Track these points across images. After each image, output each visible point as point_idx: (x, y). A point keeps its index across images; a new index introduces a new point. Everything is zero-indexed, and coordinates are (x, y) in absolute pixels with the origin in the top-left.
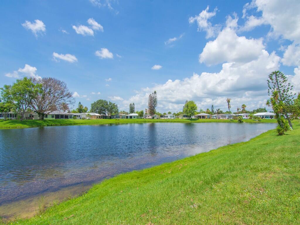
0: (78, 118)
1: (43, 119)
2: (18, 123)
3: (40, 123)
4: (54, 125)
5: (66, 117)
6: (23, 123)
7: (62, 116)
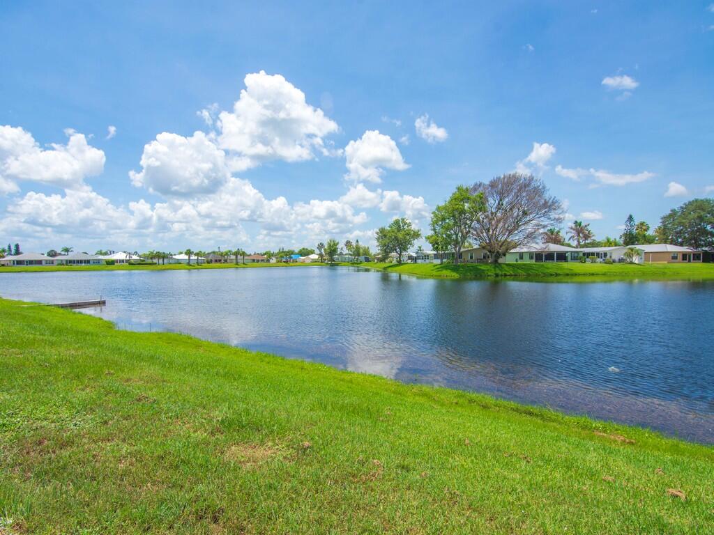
0: (598, 260)
1: (496, 261)
2: (446, 269)
3: (484, 270)
4: (511, 275)
5: (562, 257)
6: (455, 269)
7: (550, 256)
